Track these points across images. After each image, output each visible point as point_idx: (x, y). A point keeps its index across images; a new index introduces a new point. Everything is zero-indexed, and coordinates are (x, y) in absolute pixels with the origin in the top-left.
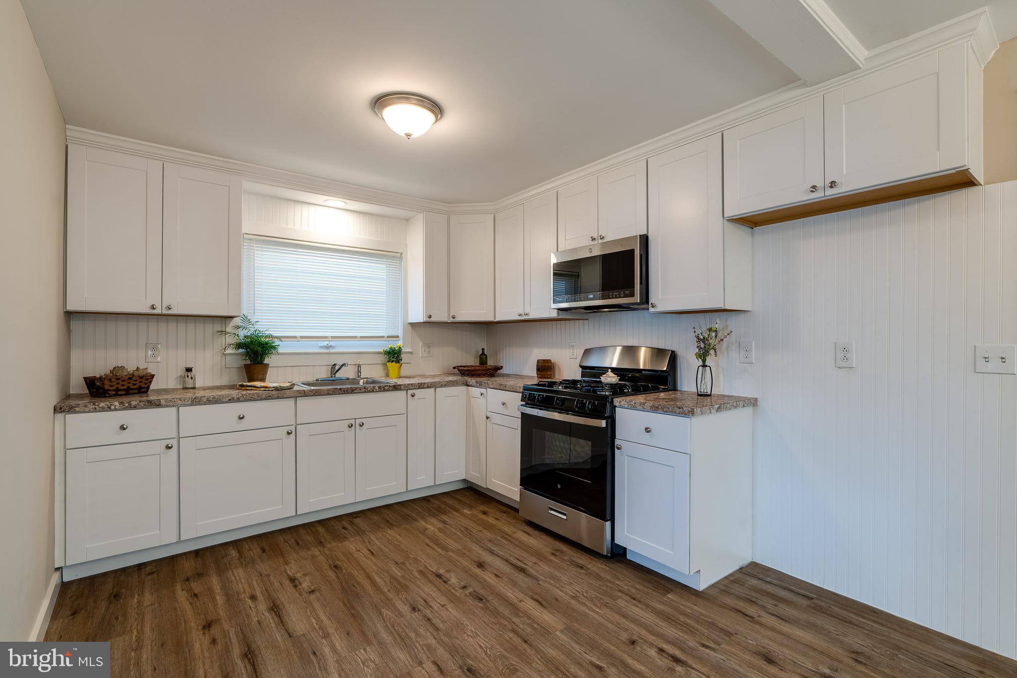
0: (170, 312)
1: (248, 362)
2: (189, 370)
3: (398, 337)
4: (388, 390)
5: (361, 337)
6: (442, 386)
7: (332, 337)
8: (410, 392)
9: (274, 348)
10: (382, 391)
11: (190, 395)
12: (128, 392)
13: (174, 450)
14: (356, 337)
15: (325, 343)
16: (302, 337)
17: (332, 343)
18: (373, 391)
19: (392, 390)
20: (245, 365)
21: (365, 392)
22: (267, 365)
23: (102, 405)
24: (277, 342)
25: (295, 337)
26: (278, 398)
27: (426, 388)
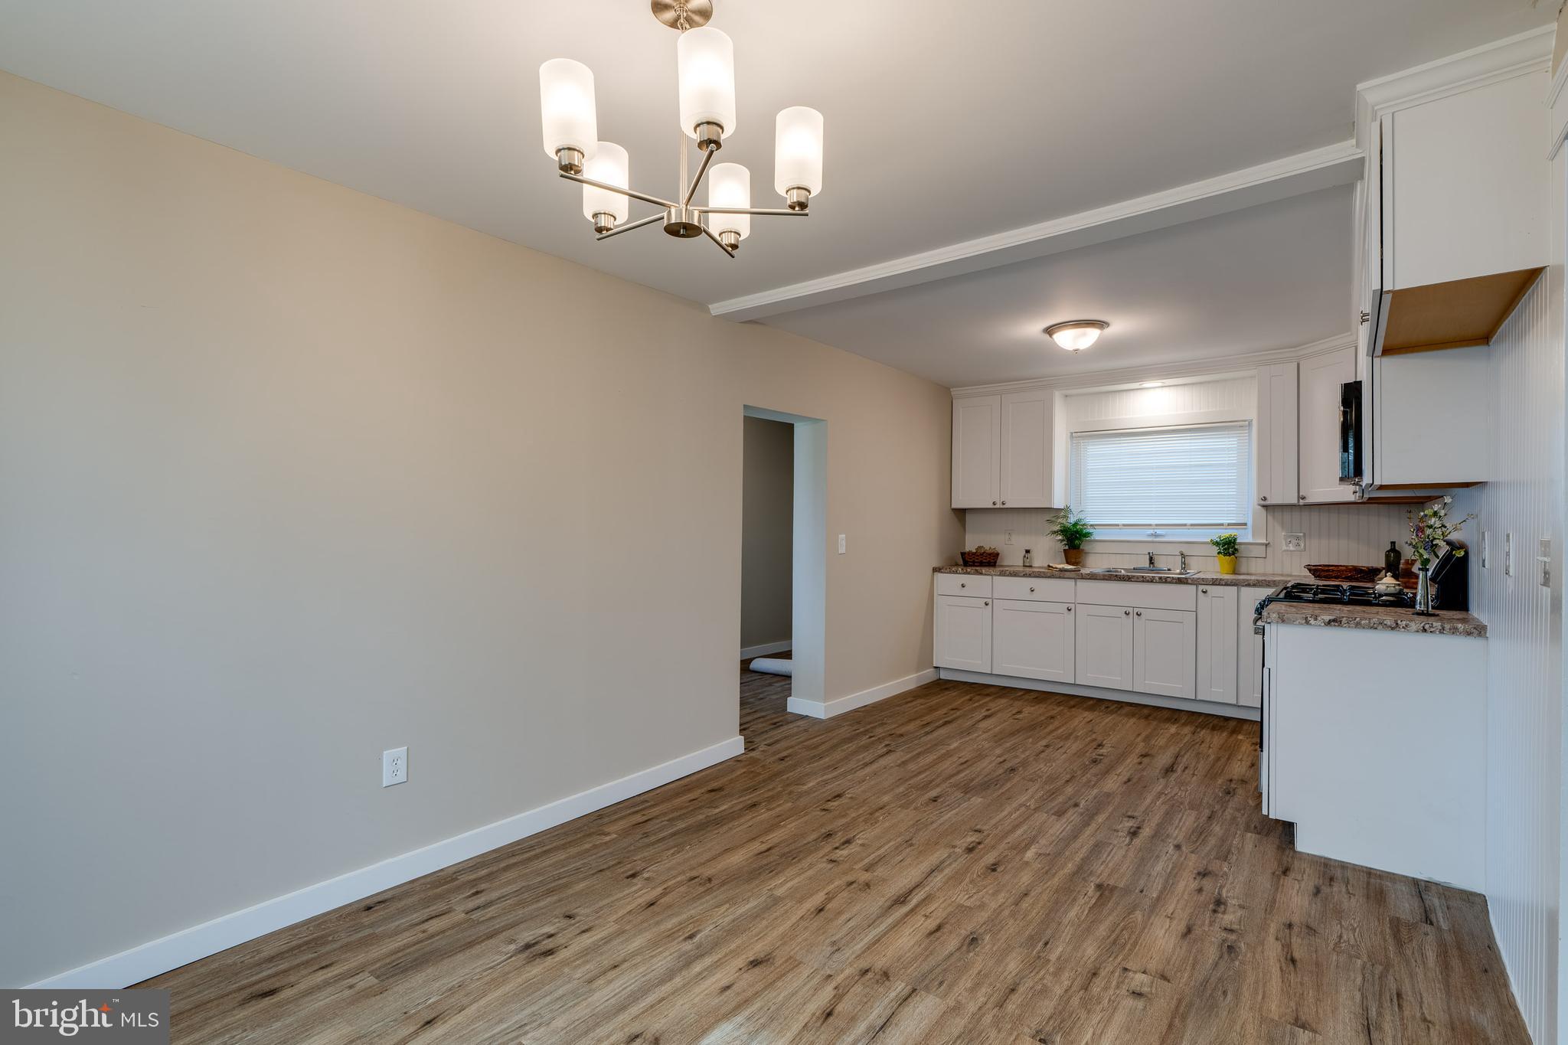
0: (1005, 506)
1: (1067, 548)
2: (1028, 551)
3: (1245, 524)
4: (1170, 583)
5: (1192, 525)
6: (1248, 585)
7: (1157, 525)
8: (1201, 588)
9: (1088, 535)
10: (1163, 583)
11: (1028, 570)
12: (982, 564)
13: (990, 606)
14: (1185, 525)
15: (1151, 531)
16: (1124, 525)
17: (1159, 532)
18: (1152, 582)
19: (1176, 583)
20: (1064, 550)
21: (1143, 581)
22: (1083, 550)
23: (969, 570)
24: (1091, 530)
25: (1118, 525)
26: (1060, 578)
27: (1222, 585)
